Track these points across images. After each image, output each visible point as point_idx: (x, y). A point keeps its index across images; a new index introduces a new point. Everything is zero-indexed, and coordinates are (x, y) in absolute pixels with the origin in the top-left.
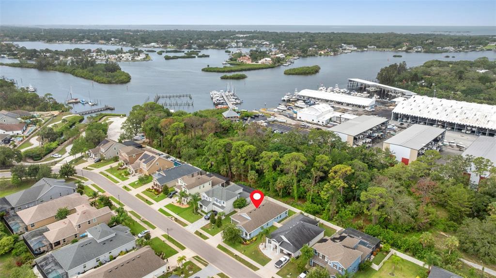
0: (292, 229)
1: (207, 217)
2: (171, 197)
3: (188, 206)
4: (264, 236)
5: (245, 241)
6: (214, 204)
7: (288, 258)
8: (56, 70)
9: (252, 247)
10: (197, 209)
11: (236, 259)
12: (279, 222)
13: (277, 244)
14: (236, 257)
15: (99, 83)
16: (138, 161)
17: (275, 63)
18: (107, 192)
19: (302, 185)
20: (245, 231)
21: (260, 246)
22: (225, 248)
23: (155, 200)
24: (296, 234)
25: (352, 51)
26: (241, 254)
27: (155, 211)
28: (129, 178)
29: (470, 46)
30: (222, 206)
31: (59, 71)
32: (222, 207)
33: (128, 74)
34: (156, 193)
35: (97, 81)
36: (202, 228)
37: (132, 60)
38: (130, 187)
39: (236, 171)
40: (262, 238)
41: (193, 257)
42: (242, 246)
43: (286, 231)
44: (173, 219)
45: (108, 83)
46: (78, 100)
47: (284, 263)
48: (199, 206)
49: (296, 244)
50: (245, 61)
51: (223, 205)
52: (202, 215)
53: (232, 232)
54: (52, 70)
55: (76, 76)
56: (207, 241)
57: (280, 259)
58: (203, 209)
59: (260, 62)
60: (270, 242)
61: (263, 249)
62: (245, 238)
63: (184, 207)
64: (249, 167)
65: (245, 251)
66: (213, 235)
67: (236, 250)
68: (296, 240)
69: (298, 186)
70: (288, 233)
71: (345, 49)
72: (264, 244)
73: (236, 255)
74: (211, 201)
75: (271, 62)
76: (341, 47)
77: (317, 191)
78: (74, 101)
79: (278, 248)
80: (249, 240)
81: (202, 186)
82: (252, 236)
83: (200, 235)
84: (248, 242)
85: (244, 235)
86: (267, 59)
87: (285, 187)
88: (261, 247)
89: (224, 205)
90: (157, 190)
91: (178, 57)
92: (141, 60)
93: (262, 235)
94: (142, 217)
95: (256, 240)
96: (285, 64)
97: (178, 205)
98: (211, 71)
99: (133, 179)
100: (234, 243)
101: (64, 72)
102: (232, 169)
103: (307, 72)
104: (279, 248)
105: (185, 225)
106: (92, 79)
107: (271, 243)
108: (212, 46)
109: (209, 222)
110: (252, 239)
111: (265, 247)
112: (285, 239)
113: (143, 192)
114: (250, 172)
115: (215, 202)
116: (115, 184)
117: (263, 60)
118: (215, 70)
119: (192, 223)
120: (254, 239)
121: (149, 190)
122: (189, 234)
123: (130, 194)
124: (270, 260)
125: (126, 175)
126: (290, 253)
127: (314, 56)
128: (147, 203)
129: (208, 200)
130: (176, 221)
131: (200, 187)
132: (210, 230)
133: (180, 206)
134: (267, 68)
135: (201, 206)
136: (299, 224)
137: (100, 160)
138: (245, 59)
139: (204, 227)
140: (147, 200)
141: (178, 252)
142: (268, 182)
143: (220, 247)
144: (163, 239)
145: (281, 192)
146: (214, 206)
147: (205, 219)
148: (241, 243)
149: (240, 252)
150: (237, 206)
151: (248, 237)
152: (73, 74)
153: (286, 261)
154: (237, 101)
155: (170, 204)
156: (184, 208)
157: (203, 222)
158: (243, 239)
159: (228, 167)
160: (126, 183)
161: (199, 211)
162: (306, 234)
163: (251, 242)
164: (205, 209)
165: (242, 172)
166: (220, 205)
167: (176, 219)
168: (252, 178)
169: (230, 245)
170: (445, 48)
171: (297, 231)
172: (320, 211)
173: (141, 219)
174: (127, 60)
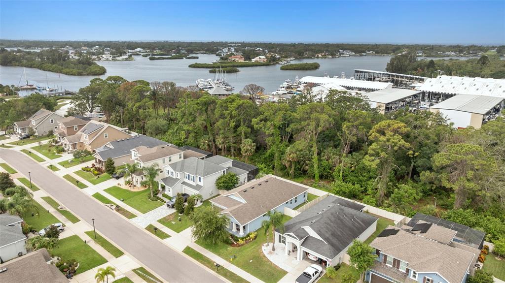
0: (322, 215)
1: (170, 204)
2: (118, 178)
3: (143, 189)
4: (272, 228)
5: (236, 240)
6: (184, 183)
7: (319, 268)
8: (22, 66)
9: (249, 251)
10: (156, 193)
11: (218, 272)
12: (295, 209)
13: (298, 243)
14: (218, 268)
15: (68, 75)
16: (79, 133)
17: (270, 62)
18: (19, 172)
19: (326, 157)
20: (235, 221)
21: (264, 248)
22: (198, 253)
23: (91, 182)
24: (332, 224)
25: (350, 55)
26: (228, 263)
27: (87, 196)
28: (62, 156)
29: (471, 52)
30: (198, 185)
31: (25, 67)
32: (198, 187)
33: (103, 67)
34: (96, 172)
35: (66, 74)
36: (160, 221)
37: (112, 59)
38: (59, 166)
39: (223, 143)
40: (268, 234)
41: (134, 271)
42: (230, 248)
43: (312, 218)
44: (115, 206)
45: (78, 75)
46: (34, 86)
47: (313, 278)
48: (160, 188)
49: (335, 241)
50: (237, 59)
51: (199, 183)
52: (163, 201)
53: (210, 222)
54: (18, 66)
55: (44, 70)
56: (166, 241)
57: (306, 271)
58: (166, 193)
59: (253, 60)
60: (282, 241)
61: (270, 253)
62: (236, 235)
63: (136, 190)
64: (243, 134)
65: (235, 257)
66: (178, 230)
67: (219, 255)
68: (333, 234)
69: (320, 160)
70: (316, 221)
71: (343, 54)
72: (271, 244)
73: (218, 266)
74: (179, 177)
75: (265, 60)
76: (339, 52)
77: (349, 165)
78: (29, 87)
79: (299, 249)
80: (242, 238)
81: (167, 159)
82: (248, 232)
83: (155, 230)
84: (241, 242)
85: (234, 230)
86: (261, 57)
87: (299, 162)
88: (266, 249)
89: (201, 184)
90: (99, 170)
91: (164, 59)
92: (123, 60)
93: (268, 227)
94: (62, 205)
95: (256, 237)
96: (281, 63)
97: (127, 189)
98: (199, 67)
99: (68, 157)
100: (216, 244)
101: (31, 67)
102: (217, 140)
103: (306, 67)
104: (301, 250)
105: (131, 216)
106: (61, 72)
107: (284, 242)
108: (202, 52)
109: (174, 211)
110: (248, 235)
111: (274, 249)
112: (312, 233)
113: (77, 173)
114: (243, 141)
115: (186, 180)
116: (38, 162)
117: (257, 58)
118: (203, 66)
119: (144, 212)
120: (252, 236)
121: (86, 169)
122: (136, 230)
123: (55, 175)
124: (285, 273)
125: (59, 152)
126: (324, 258)
127: (311, 58)
128: (78, 186)
129: (174, 177)
130: (118, 210)
131: (164, 160)
132: (173, 223)
133: (129, 189)
134: (262, 66)
135: (163, 188)
136: (333, 208)
137: (28, 137)
138: (237, 58)
139: (165, 218)
140: (78, 182)
141: (107, 261)
142: (272, 156)
143: (188, 251)
144: (86, 238)
145: (293, 168)
146: (184, 187)
147: (168, 206)
148: (227, 242)
149: (226, 259)
150: (222, 185)
151: (241, 234)
152: (40, 69)
153: (318, 274)
154: (228, 87)
155: (115, 187)
156: (135, 192)
157: (164, 211)
158: (232, 236)
159: (211, 138)
160: (55, 162)
161: (160, 196)
162: (349, 224)
163: (247, 242)
164: (170, 192)
165: (232, 144)
166: (194, 184)
167: (118, 206)
168: (248, 150)
169: (208, 246)
170: (446, 53)
171: (333, 219)
172: (359, 193)
173: (59, 208)
174: (107, 60)
